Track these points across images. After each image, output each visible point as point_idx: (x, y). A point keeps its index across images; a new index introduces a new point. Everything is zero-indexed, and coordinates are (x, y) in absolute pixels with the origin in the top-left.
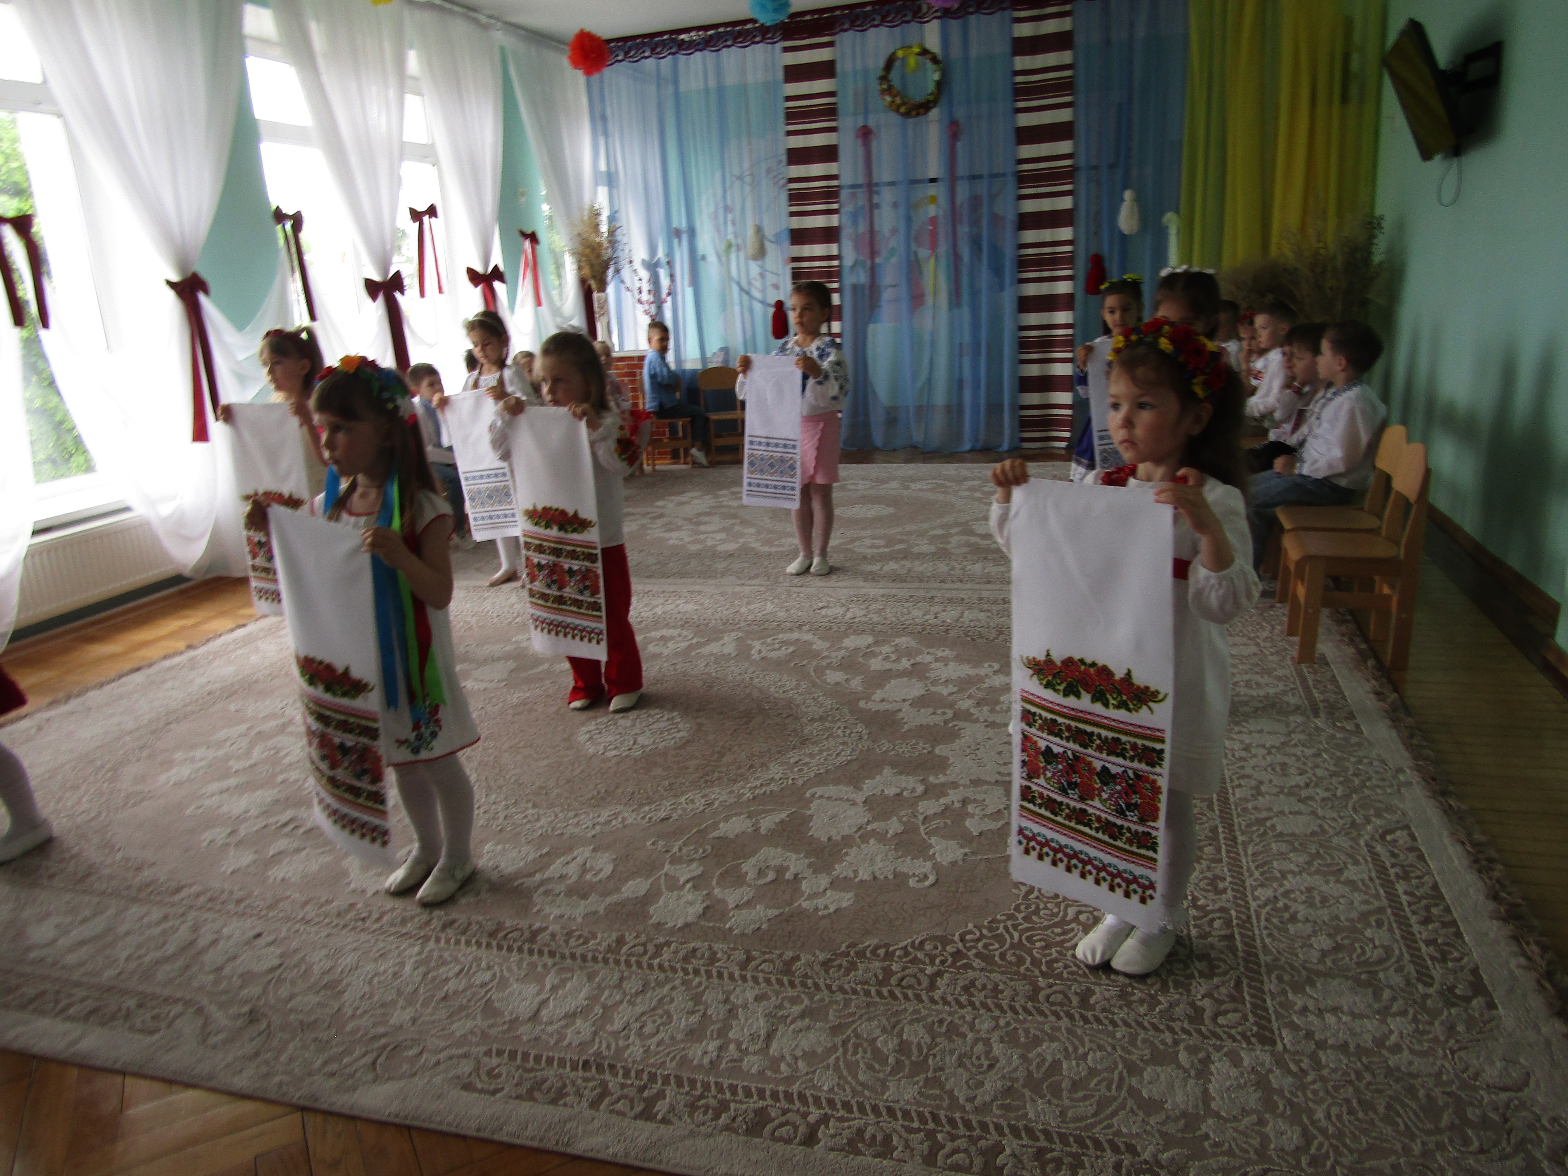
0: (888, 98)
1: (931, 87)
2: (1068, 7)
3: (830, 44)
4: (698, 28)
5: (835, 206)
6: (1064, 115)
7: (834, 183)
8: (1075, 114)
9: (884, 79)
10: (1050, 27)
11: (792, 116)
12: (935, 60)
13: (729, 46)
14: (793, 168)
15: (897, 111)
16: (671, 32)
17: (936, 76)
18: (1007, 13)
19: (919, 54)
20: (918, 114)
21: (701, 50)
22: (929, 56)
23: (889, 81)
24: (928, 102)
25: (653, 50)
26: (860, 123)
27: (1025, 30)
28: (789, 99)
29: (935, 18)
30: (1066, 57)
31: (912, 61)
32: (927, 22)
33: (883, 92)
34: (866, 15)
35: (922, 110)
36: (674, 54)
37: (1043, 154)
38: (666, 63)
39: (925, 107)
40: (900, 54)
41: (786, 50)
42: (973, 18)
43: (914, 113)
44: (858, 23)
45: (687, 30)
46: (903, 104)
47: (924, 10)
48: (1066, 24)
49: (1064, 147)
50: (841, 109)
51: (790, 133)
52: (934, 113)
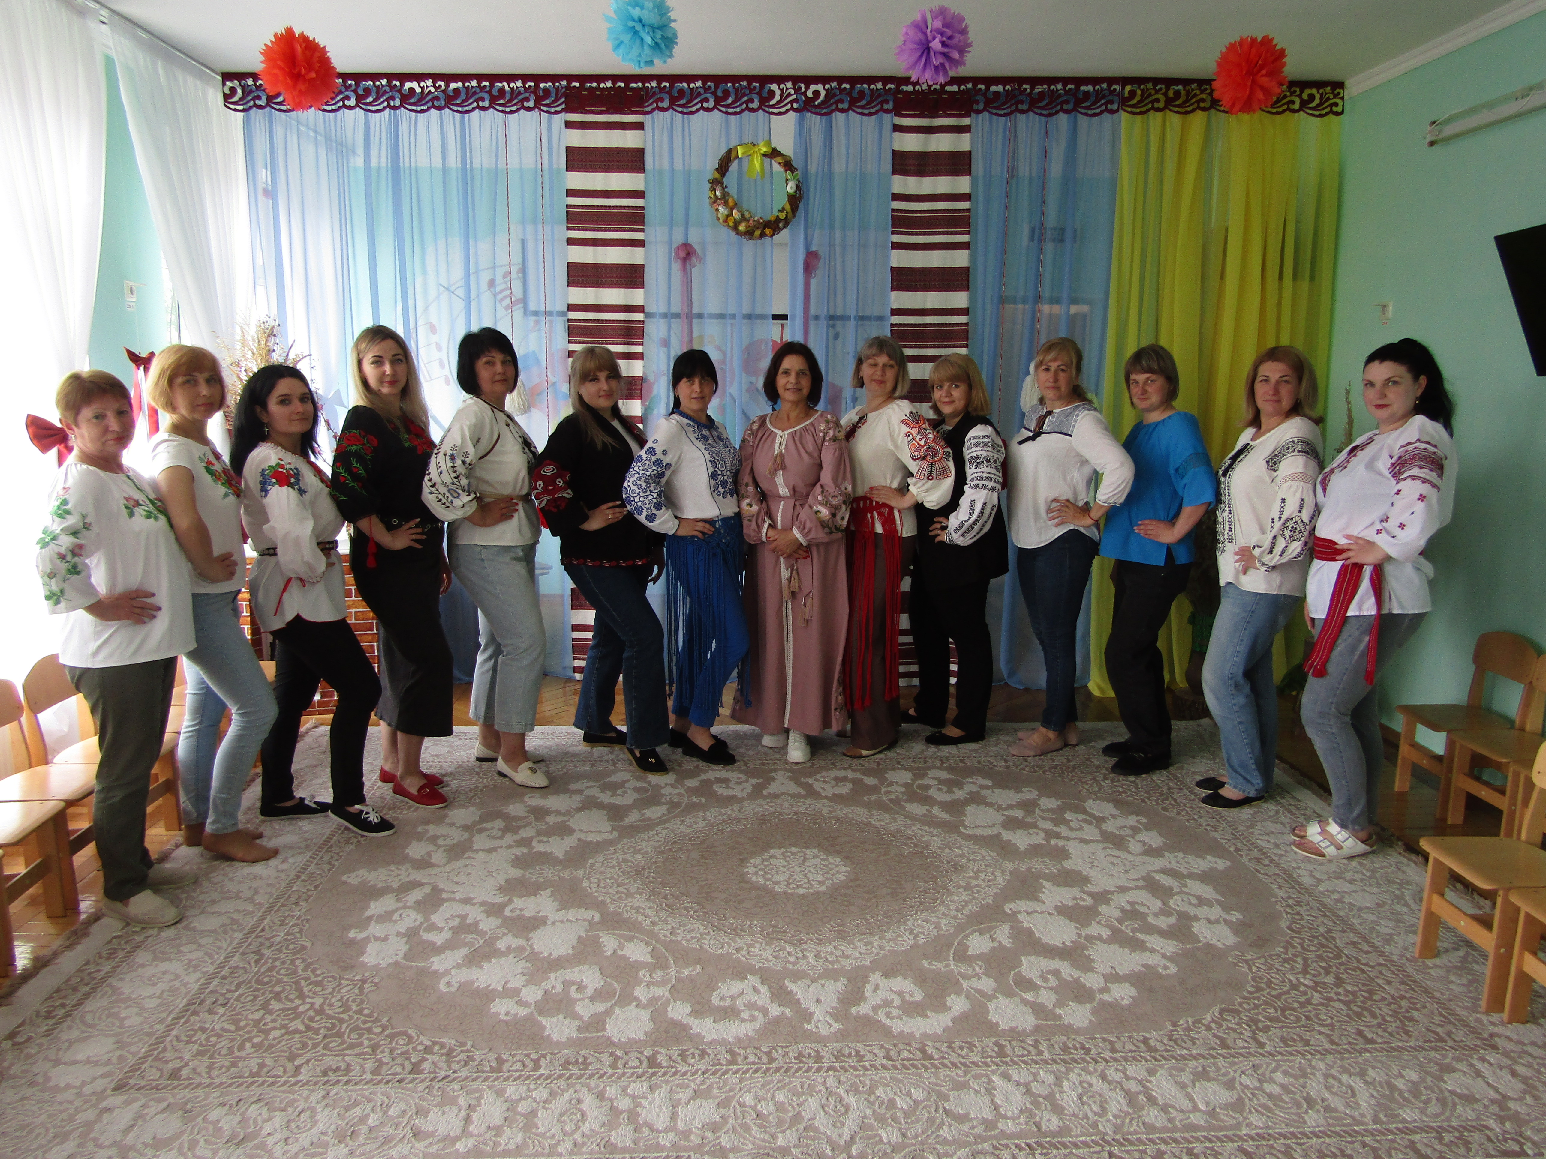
0: (722, 210)
1: (781, 201)
2: (966, 121)
3: (640, 126)
4: (435, 77)
5: (638, 349)
6: (959, 259)
7: (639, 317)
8: (973, 259)
9: (715, 183)
10: (942, 143)
11: (575, 218)
12: (788, 165)
13: (483, 109)
14: (574, 290)
15: (735, 228)
16: (390, 77)
17: (791, 188)
18: (887, 117)
19: (765, 155)
20: (763, 235)
21: (439, 108)
22: (779, 159)
23: (724, 188)
24: (778, 220)
25: (360, 99)
26: (678, 239)
27: (911, 143)
28: (571, 193)
29: (792, 109)
30: (962, 185)
31: (757, 163)
32: (780, 114)
33: (715, 200)
34: (694, 94)
35: (767, 231)
36: (394, 108)
37: (929, 306)
38: (381, 120)
39: (773, 226)
40: (740, 151)
41: (569, 125)
42: (839, 118)
43: (758, 233)
44: (682, 102)
45: (419, 77)
46: (743, 218)
47: (777, 98)
48: (963, 143)
49: (959, 299)
50: (650, 215)
51: (571, 242)
52: (784, 235)
